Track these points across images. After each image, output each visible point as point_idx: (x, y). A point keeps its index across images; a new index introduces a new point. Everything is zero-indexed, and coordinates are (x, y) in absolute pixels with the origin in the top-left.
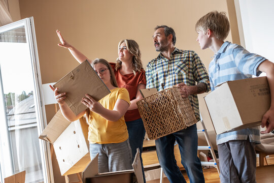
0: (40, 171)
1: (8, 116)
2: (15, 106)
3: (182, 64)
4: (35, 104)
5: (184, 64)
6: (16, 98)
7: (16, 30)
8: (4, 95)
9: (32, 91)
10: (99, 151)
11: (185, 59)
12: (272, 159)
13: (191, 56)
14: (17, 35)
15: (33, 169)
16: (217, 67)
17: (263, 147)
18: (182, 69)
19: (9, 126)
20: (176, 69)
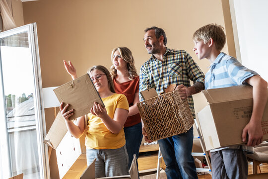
0: (37, 173)
1: (8, 118)
2: (14, 107)
3: (175, 66)
4: (35, 106)
5: (177, 67)
6: (16, 100)
7: (19, 35)
8: (4, 96)
9: (32, 94)
10: (96, 157)
11: (178, 60)
12: (265, 167)
13: (183, 57)
14: (20, 39)
15: (30, 171)
16: (213, 76)
17: (257, 155)
18: (176, 71)
19: (8, 127)
20: (170, 72)
